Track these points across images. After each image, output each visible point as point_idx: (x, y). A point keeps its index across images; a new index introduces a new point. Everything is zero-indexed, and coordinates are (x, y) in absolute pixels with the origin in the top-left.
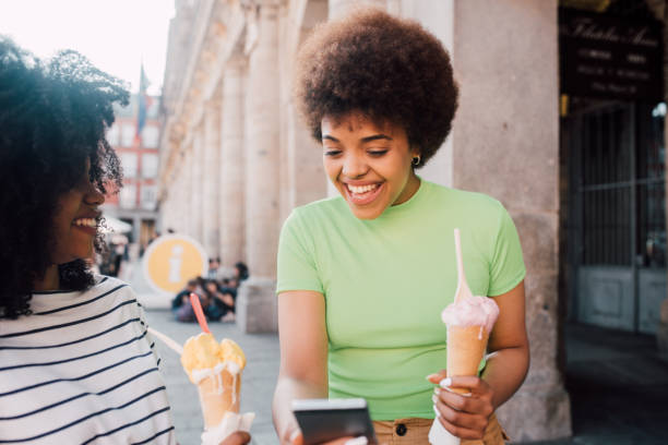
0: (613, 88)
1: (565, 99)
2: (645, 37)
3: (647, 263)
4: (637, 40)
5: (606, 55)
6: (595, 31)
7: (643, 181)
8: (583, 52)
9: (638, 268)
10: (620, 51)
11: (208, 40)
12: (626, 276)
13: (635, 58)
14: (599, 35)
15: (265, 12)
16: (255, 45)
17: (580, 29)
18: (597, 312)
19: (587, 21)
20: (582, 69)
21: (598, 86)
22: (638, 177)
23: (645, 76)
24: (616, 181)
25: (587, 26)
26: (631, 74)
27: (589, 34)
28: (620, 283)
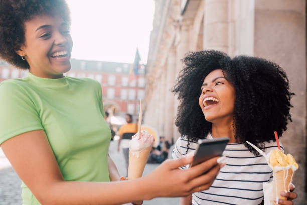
11: (162, 40)
15: (183, 28)
16: (179, 42)
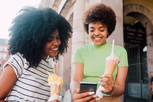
0: (135, 41)
1: (125, 43)
2: (142, 31)
3: (144, 82)
4: (140, 31)
5: (133, 34)
6: (131, 29)
7: (142, 63)
8: (128, 33)
9: (141, 83)
10: (136, 34)
12: (139, 85)
13: (140, 35)
14: (132, 30)
17: (127, 29)
18: (132, 94)
19: (129, 27)
20: (128, 37)
21: (132, 41)
22: (141, 62)
23: (142, 39)
24: (136, 63)
25: (129, 28)
26: (139, 39)
27: (129, 30)
28: (138, 87)
